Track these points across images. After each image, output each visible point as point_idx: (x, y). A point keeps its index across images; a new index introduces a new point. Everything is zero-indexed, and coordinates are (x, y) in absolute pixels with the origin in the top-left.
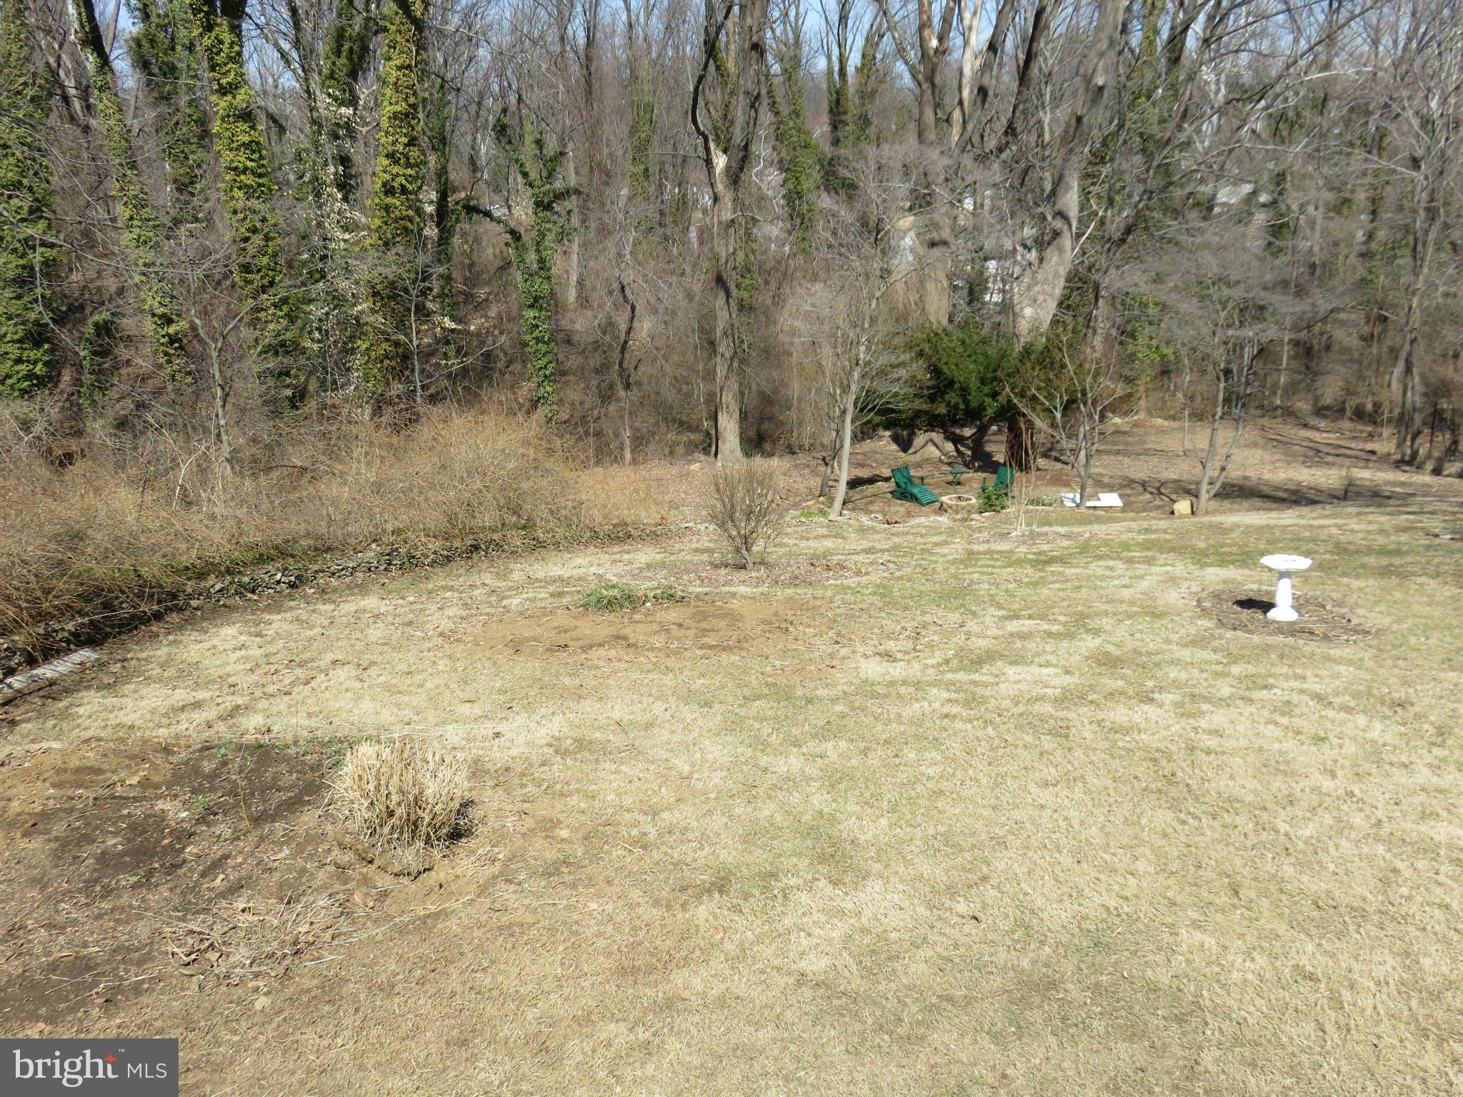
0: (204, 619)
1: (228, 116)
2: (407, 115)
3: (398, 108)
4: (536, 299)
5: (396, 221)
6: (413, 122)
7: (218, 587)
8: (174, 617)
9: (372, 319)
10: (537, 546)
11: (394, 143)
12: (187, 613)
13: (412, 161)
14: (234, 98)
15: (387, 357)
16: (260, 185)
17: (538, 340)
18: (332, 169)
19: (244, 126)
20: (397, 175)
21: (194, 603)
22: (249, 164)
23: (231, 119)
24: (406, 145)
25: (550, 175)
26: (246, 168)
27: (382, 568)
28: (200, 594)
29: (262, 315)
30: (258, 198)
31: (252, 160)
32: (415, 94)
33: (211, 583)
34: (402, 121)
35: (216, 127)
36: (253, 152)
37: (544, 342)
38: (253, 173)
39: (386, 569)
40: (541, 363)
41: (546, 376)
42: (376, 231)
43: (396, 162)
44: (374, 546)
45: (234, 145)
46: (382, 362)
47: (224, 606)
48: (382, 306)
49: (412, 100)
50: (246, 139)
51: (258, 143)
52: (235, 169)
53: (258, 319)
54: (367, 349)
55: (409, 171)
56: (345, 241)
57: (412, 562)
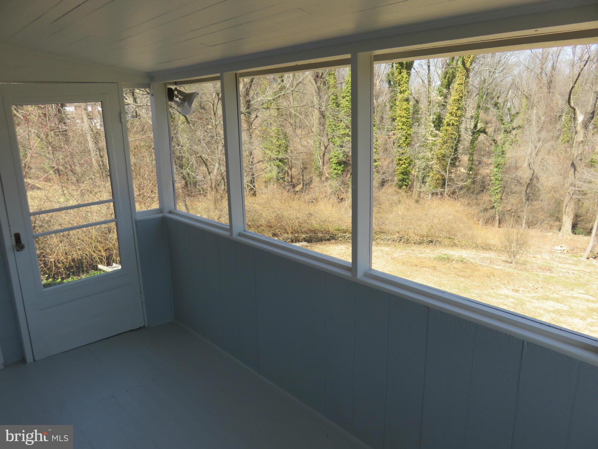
0: (340, 243)
1: (401, 100)
2: (458, 100)
3: (456, 98)
4: (498, 165)
5: (449, 135)
6: (460, 102)
7: (348, 236)
8: (333, 241)
9: (435, 166)
10: (455, 245)
11: (452, 109)
12: (337, 241)
13: (457, 115)
14: (404, 94)
15: (438, 179)
16: (407, 121)
17: (496, 179)
18: (432, 117)
19: (405, 103)
20: (452, 120)
21: (340, 239)
22: (405, 115)
23: (402, 101)
24: (457, 110)
25: (511, 121)
26: (404, 116)
27: (398, 241)
28: (342, 237)
29: (401, 162)
30: (406, 125)
31: (406, 114)
32: (462, 93)
33: (346, 234)
34: (456, 102)
35: (398, 103)
36: (407, 111)
37: (499, 180)
38: (406, 118)
39: (399, 242)
40: (496, 188)
41: (497, 193)
42: (442, 138)
43: (452, 115)
44: (397, 234)
45: (402, 109)
46: (436, 181)
47: (348, 241)
48: (440, 162)
49: (461, 95)
50: (405, 107)
51: (409, 108)
52: (401, 116)
53: (399, 163)
54: (433, 176)
55: (456, 119)
56: (432, 140)
57: (408, 241)
